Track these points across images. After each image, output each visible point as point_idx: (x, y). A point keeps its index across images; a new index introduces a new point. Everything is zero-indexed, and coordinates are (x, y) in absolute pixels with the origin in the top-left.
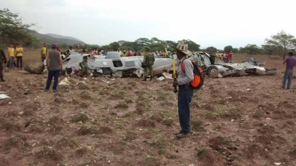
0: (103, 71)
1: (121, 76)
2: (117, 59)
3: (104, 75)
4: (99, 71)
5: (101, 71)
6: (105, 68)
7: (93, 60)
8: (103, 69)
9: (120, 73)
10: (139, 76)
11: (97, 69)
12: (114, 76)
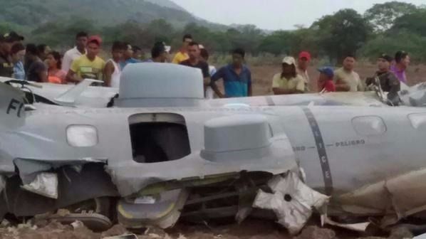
0: (61, 186)
1: (172, 220)
2: (162, 111)
3: (63, 212)
4: (34, 186)
5: (48, 185)
6: (78, 169)
7: (13, 112)
8: (61, 170)
9: (167, 203)
10: (294, 221)
11: (25, 170)
12: (125, 219)
